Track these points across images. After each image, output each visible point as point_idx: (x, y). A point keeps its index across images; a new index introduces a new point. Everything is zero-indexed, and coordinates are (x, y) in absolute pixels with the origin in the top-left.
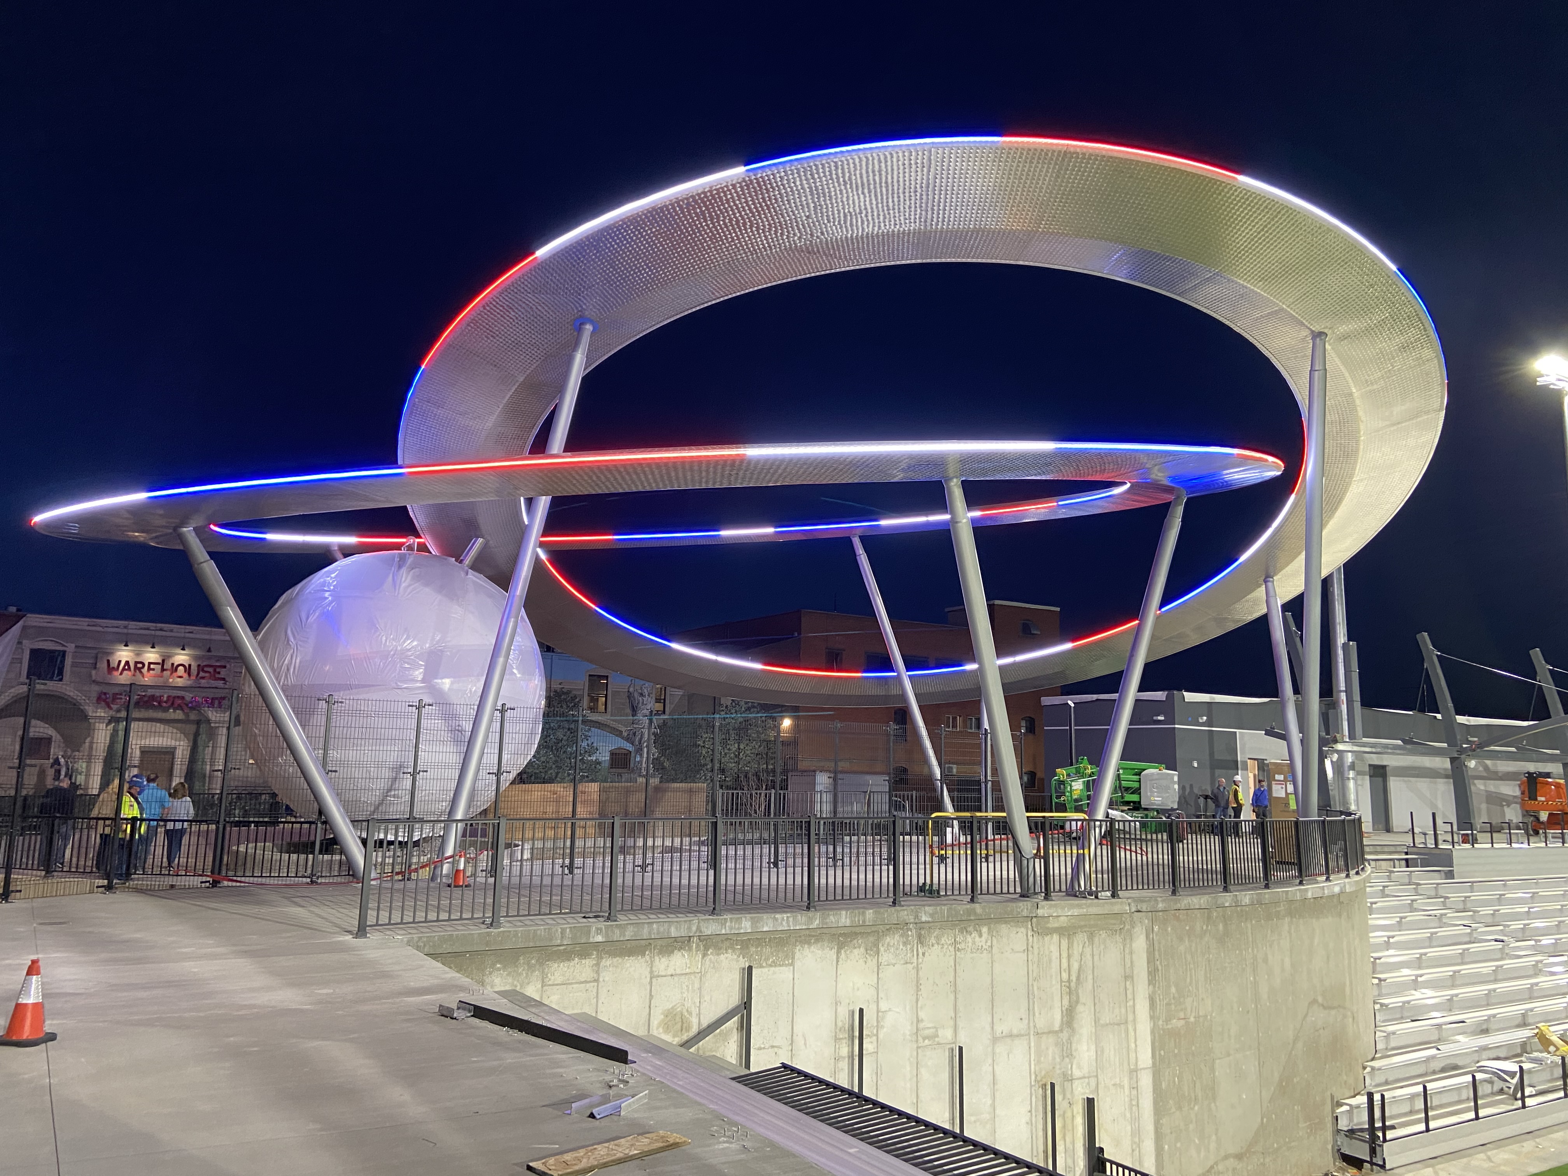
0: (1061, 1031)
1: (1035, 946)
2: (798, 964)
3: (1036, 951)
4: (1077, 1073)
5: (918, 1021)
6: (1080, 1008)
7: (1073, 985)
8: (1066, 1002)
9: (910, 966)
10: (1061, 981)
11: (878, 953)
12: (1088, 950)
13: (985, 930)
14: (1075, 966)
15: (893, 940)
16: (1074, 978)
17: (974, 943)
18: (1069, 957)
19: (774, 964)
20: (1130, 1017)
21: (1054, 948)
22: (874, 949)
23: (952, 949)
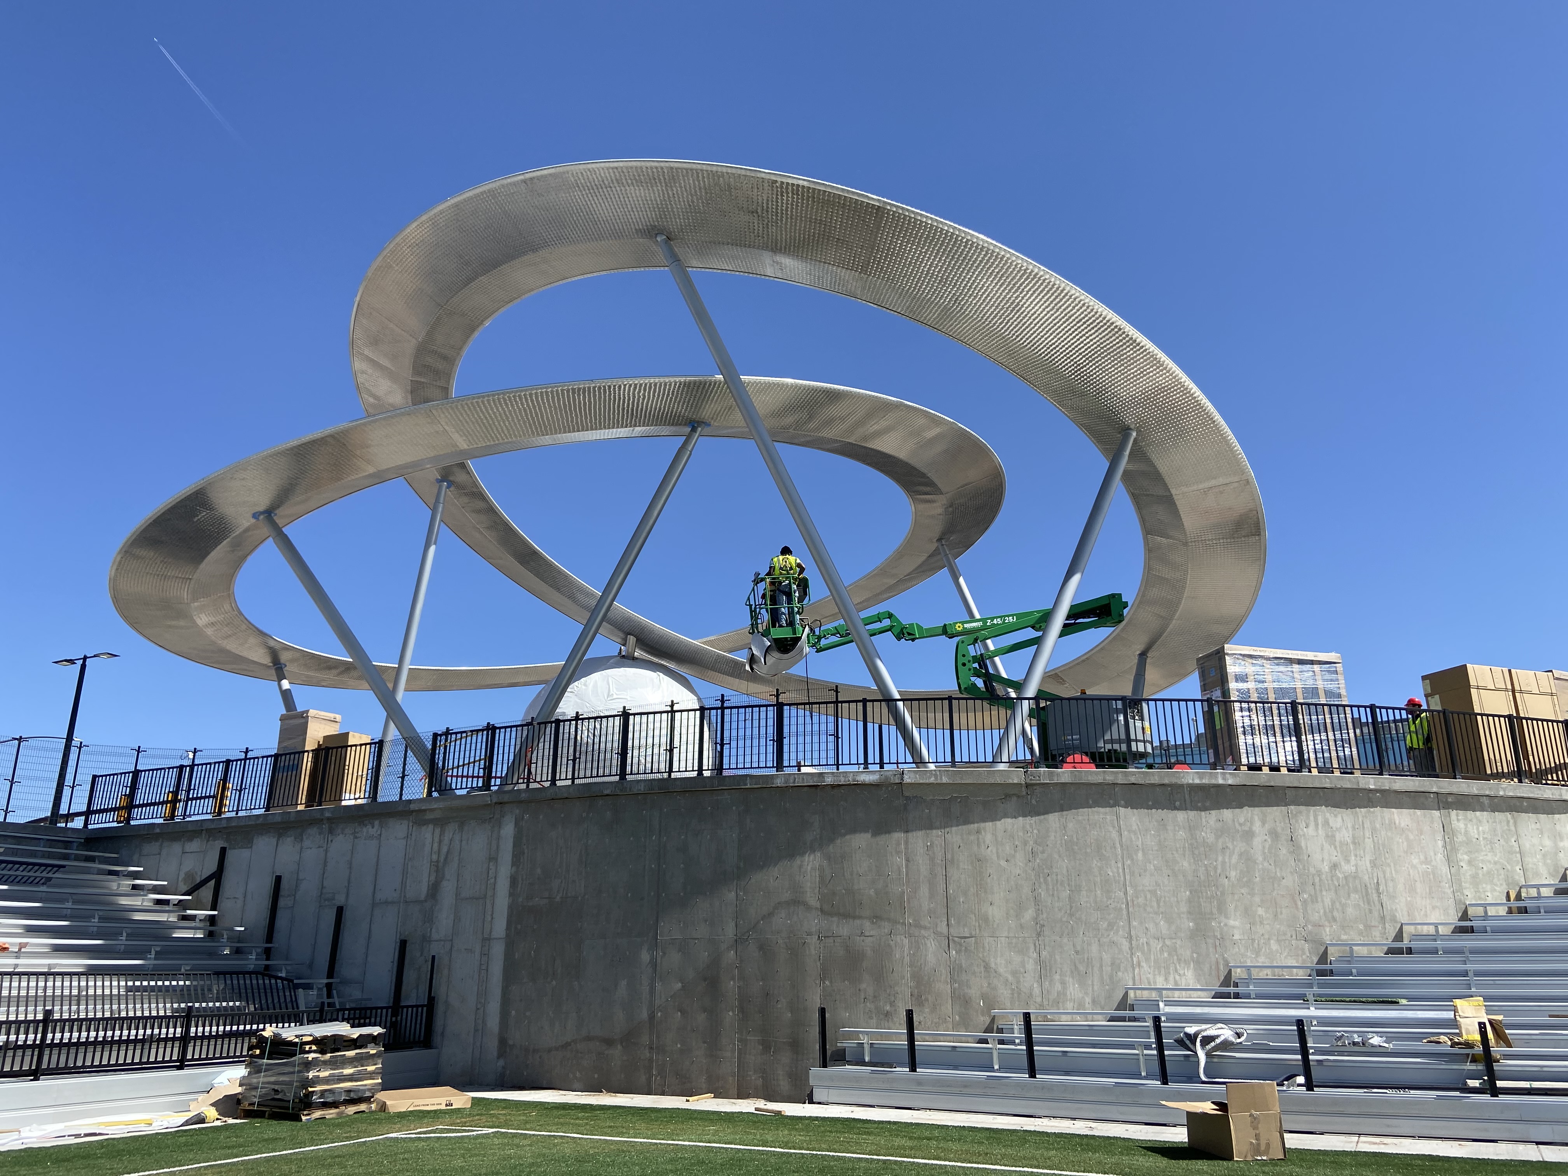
0: (426, 901)
1: (414, 834)
2: (254, 847)
3: (413, 839)
4: (435, 936)
5: (323, 887)
6: (444, 883)
7: (441, 864)
8: (433, 878)
9: (322, 849)
10: (431, 862)
11: (302, 840)
12: (457, 837)
13: (377, 823)
14: (445, 849)
15: (313, 831)
16: (442, 859)
17: (368, 832)
18: (440, 842)
19: (242, 847)
20: (490, 893)
21: (428, 836)
22: (299, 838)
23: (352, 837)
